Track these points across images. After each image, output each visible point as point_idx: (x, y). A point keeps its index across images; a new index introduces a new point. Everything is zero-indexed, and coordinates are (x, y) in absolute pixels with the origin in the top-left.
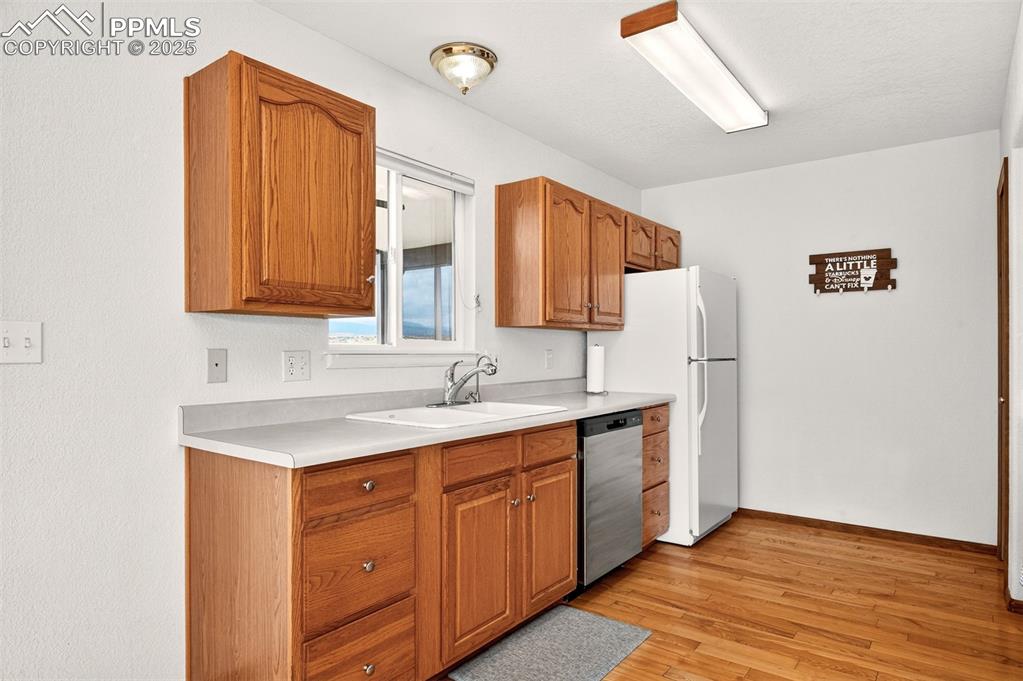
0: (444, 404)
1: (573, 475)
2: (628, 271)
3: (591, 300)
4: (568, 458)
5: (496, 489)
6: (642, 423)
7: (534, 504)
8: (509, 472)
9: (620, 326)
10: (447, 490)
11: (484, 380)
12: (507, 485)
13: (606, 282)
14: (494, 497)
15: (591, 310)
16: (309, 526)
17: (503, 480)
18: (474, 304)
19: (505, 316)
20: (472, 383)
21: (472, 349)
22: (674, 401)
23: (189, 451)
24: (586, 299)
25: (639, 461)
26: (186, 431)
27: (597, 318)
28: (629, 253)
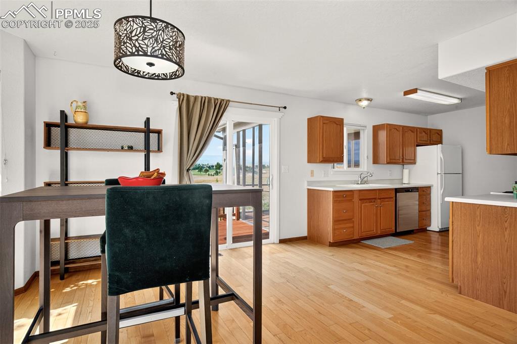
0: (358, 184)
1: (394, 203)
2: (417, 146)
3: (403, 156)
4: (392, 198)
5: (372, 202)
6: (418, 191)
7: (382, 208)
8: (375, 199)
9: (415, 163)
10: (360, 200)
11: (369, 178)
12: (374, 202)
13: (409, 150)
14: (371, 203)
15: (403, 159)
16: (335, 202)
17: (374, 200)
18: (366, 158)
19: (376, 161)
20: (366, 179)
21: (366, 170)
22: (433, 186)
23: (308, 189)
24: (401, 155)
25: (417, 203)
26: (308, 185)
27: (405, 161)
28: (418, 140)
